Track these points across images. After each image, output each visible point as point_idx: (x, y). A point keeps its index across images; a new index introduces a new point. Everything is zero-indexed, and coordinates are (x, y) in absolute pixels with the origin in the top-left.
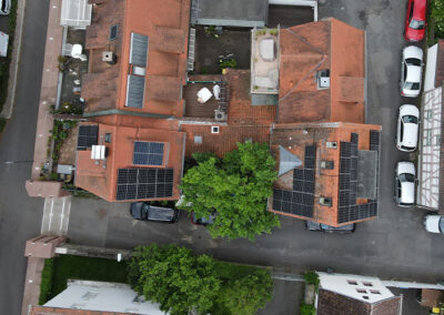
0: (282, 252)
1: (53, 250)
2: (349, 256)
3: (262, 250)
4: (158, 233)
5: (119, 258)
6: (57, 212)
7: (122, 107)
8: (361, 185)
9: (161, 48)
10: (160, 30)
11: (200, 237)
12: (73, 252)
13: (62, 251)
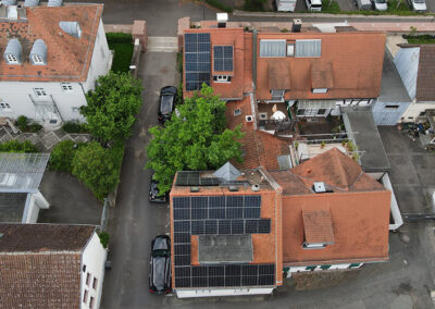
0: (130, 217)
1: (138, 36)
2: (122, 292)
3: (132, 196)
4: (149, 109)
5: (132, 67)
6: (165, 44)
7: (260, 36)
8: (213, 243)
9: (314, 69)
10: (328, 67)
11: (145, 142)
12: (136, 49)
13: (137, 42)
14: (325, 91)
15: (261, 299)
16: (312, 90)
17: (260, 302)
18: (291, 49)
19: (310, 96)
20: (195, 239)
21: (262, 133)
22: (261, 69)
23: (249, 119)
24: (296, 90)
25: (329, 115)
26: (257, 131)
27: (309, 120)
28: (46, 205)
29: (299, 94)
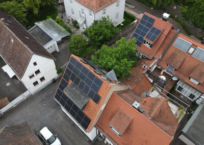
7: (179, 35)
8: (74, 89)
9: (198, 68)
13: (135, 21)
14: (197, 83)
15: (88, 140)
16: (190, 78)
17: (86, 140)
18: (192, 50)
19: (187, 81)
20: (70, 82)
21: (146, 77)
22: (170, 51)
23: (145, 67)
24: (181, 73)
25: (195, 101)
26: (144, 74)
27: (181, 96)
28: (58, 50)
29: (181, 76)
